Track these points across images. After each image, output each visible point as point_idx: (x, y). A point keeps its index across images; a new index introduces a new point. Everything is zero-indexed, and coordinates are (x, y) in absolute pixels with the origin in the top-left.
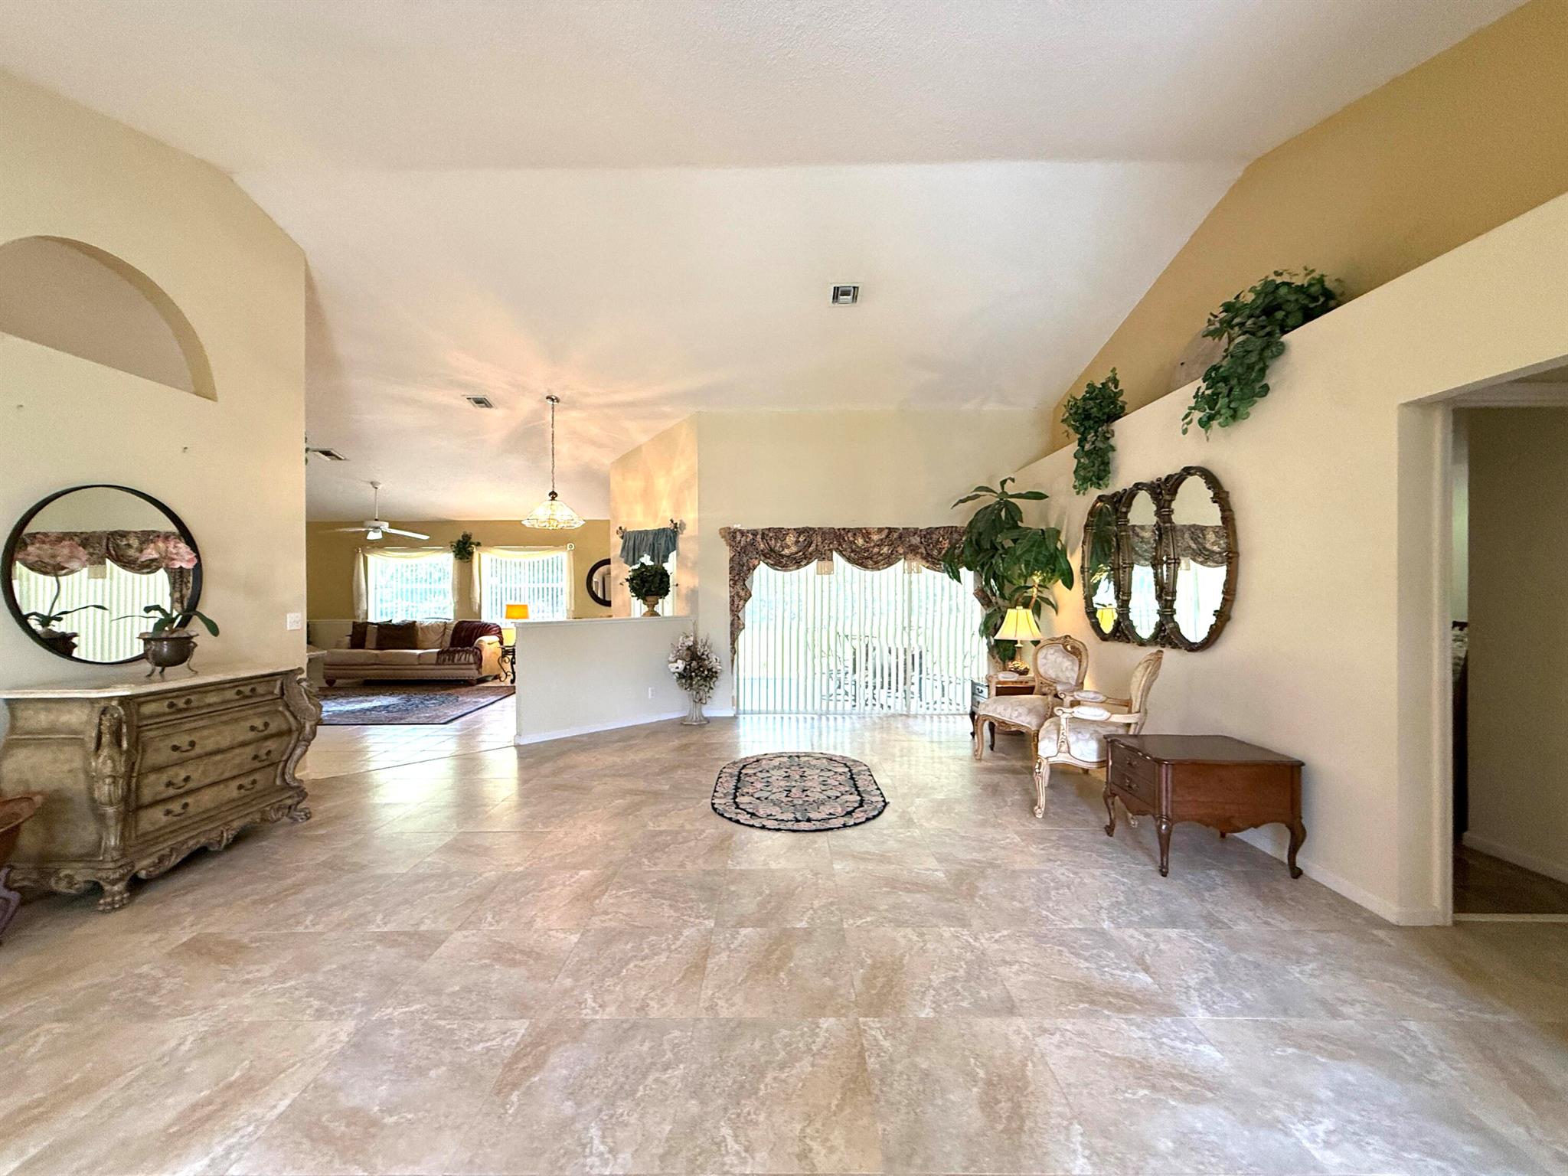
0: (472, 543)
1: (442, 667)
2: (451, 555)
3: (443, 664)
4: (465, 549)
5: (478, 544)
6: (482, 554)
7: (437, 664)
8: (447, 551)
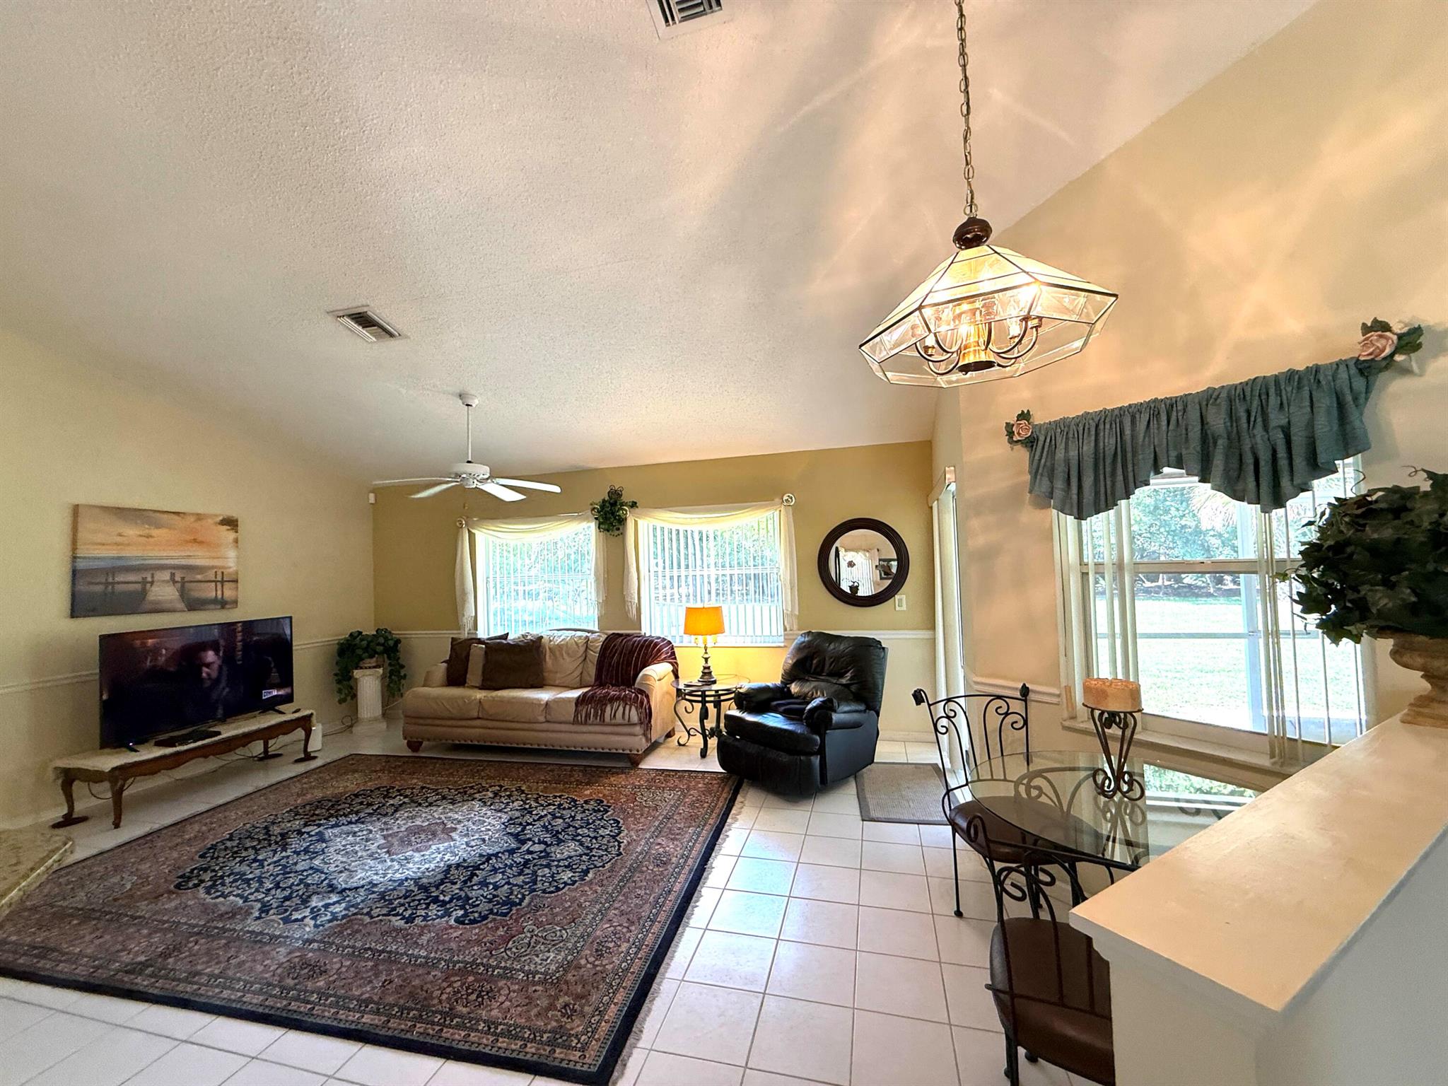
0: (622, 504)
1: (584, 728)
2: (593, 525)
3: (586, 723)
4: (613, 514)
5: (634, 505)
6: (640, 522)
7: (576, 722)
8: (587, 519)
